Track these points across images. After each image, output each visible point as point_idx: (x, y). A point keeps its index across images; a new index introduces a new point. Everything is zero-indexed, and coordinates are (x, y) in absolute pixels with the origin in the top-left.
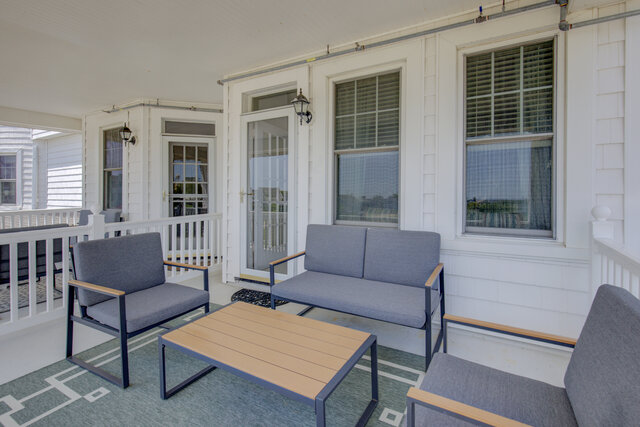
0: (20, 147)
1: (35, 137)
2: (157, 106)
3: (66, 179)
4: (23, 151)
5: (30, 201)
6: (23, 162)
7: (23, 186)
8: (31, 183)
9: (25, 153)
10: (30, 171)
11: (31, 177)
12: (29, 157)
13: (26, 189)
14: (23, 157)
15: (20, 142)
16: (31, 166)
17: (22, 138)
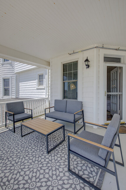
0: (11, 75)
1: (16, 72)
2: (103, 48)
3: (27, 87)
4: (12, 77)
5: (14, 95)
6: (12, 81)
7: (12, 89)
8: (14, 88)
9: (12, 78)
10: (14, 84)
11: (14, 86)
12: (14, 79)
13: (13, 90)
14: (12, 79)
15: (11, 74)
16: (14, 82)
17: (12, 72)
